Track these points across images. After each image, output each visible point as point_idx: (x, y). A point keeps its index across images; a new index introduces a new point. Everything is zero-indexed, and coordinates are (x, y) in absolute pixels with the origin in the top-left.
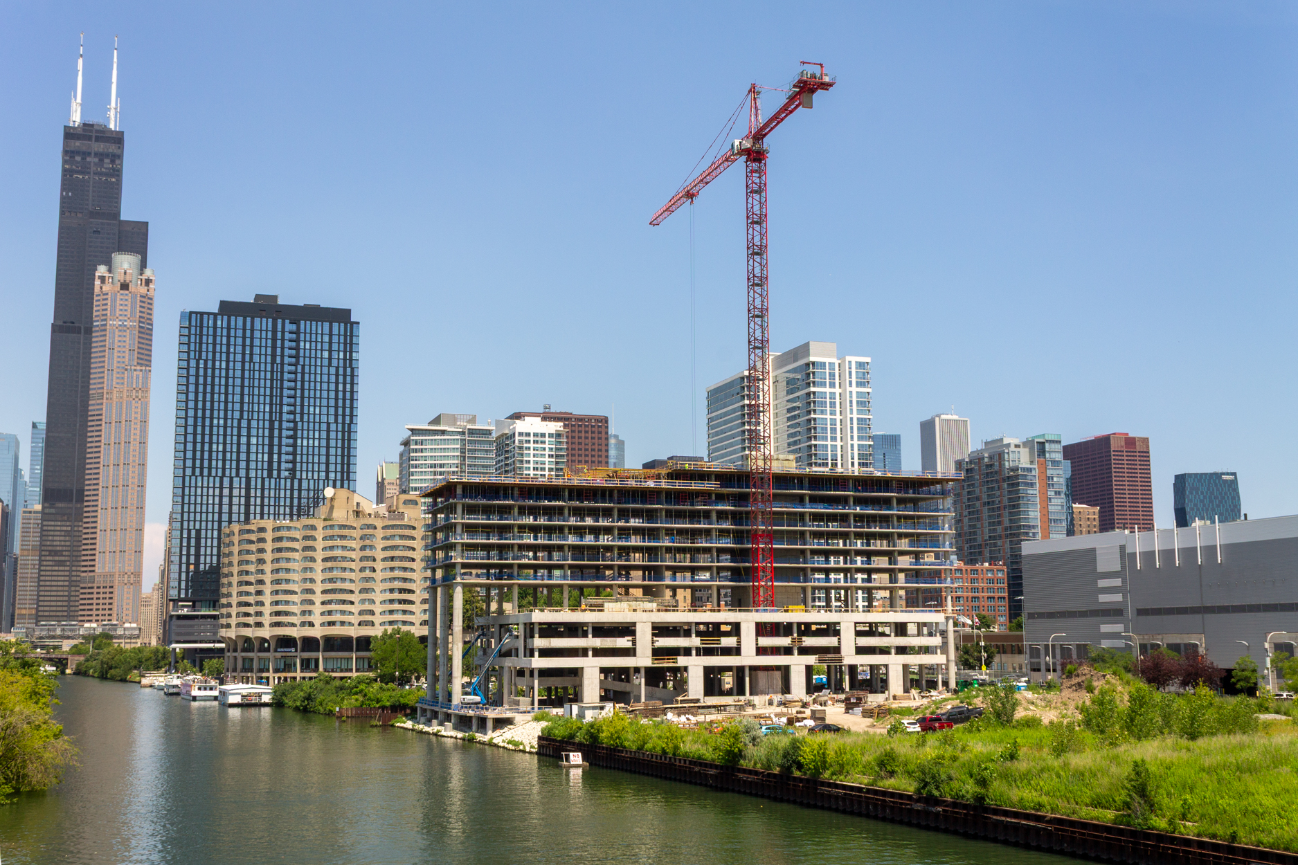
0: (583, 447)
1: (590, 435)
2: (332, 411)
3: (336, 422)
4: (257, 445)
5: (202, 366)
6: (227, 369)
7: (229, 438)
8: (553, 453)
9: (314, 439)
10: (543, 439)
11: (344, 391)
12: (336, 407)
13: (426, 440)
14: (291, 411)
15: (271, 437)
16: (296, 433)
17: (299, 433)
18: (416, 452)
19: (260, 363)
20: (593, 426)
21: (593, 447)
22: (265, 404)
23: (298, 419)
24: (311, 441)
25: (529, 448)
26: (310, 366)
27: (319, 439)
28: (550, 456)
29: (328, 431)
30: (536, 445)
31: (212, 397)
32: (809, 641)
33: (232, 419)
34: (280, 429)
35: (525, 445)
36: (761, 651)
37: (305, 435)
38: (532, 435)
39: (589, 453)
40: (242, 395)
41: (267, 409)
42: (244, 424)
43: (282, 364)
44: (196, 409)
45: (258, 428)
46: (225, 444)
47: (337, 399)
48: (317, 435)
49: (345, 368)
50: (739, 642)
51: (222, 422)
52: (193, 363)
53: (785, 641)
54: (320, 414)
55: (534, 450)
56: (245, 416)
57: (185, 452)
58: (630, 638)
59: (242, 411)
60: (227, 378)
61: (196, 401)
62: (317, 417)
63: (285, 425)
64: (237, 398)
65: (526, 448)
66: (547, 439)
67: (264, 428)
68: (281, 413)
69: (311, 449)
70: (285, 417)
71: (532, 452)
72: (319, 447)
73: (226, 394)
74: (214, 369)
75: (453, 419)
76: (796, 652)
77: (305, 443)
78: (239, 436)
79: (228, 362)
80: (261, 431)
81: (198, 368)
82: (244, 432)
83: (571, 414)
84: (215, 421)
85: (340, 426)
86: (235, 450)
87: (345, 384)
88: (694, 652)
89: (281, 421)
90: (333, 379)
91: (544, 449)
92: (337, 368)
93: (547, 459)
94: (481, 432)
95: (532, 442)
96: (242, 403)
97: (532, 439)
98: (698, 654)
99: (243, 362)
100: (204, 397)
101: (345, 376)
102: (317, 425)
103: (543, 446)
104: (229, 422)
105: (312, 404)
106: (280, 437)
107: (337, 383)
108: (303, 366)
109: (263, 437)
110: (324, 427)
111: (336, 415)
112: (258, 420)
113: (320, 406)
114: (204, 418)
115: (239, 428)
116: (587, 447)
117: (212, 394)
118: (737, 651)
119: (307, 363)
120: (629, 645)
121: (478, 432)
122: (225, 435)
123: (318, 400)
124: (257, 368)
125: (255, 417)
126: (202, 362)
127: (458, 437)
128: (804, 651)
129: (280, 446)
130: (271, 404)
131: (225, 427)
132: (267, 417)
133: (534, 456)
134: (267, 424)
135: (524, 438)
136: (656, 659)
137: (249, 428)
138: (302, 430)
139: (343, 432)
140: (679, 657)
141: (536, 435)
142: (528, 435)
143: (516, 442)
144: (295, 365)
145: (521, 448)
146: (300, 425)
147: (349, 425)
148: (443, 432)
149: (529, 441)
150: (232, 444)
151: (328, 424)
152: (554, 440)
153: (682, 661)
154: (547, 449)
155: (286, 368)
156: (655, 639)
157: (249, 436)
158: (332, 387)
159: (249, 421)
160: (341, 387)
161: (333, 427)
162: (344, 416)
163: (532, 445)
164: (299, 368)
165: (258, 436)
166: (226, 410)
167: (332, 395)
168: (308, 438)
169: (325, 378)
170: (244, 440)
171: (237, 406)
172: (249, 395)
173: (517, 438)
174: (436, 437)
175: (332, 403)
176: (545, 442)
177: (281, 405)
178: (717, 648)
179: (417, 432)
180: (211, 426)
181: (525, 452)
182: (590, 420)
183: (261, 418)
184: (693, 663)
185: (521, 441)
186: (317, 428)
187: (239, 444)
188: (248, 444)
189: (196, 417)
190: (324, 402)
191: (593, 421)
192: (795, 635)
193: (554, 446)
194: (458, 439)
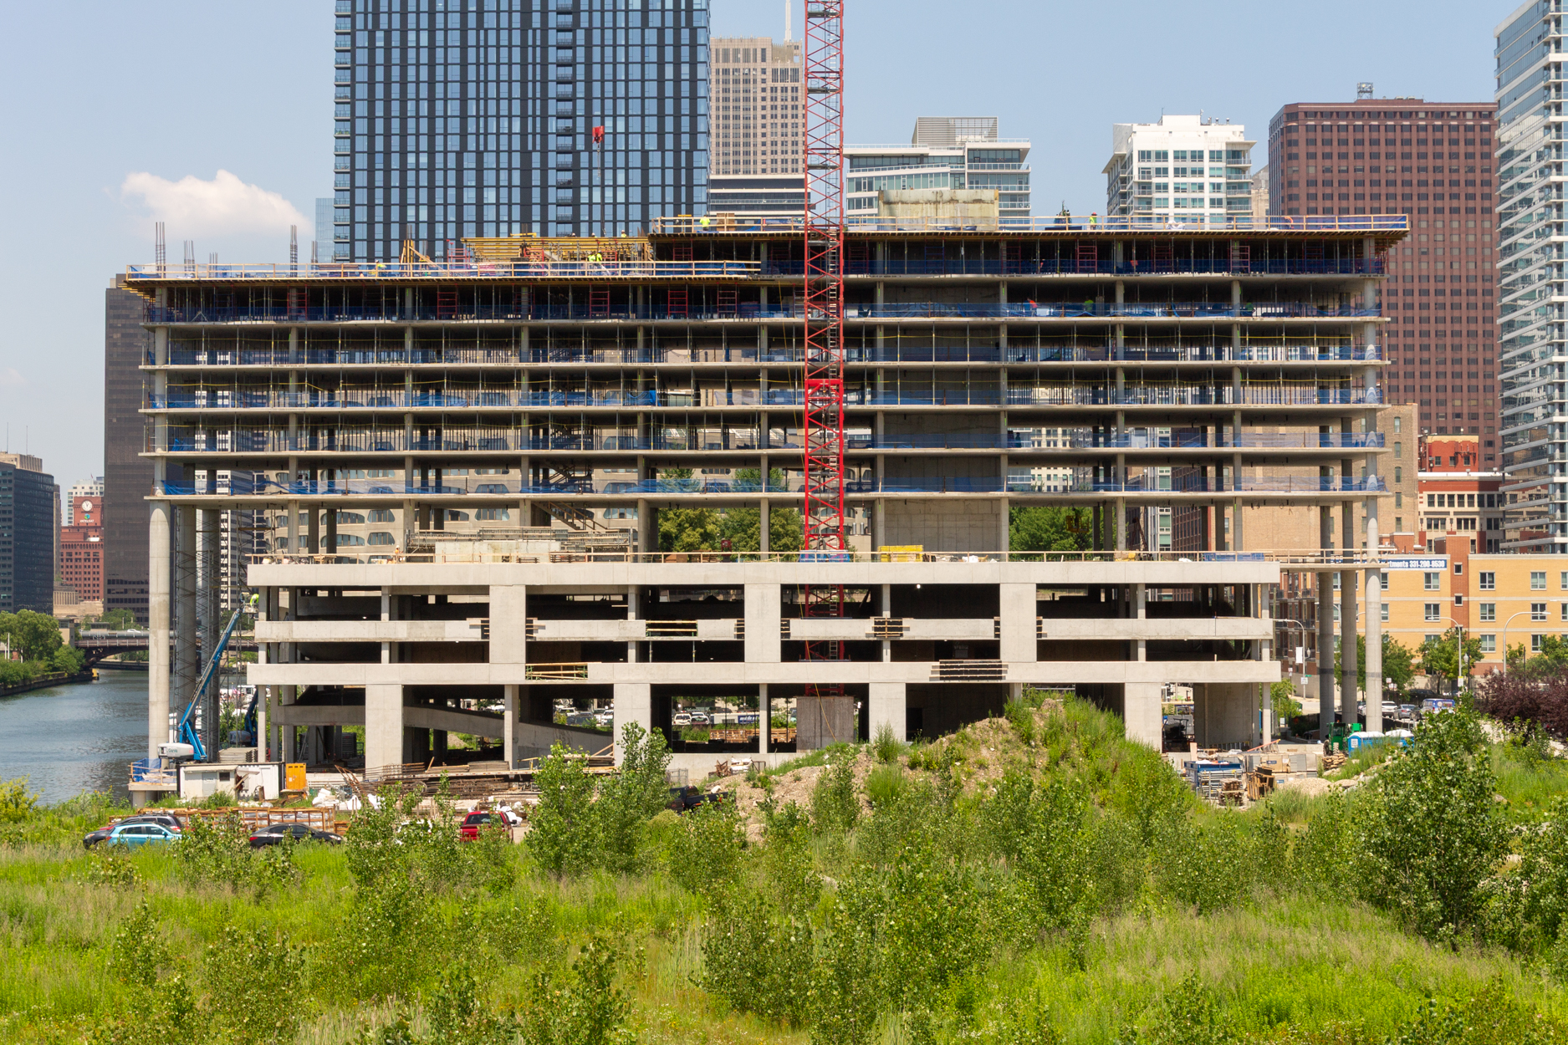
0: (1446, 176)
1: (1462, 149)
2: (652, 124)
3: (661, 147)
4: (498, 204)
5: (380, 43)
6: (432, 47)
7: (439, 193)
8: (1222, 195)
9: (615, 186)
10: (1197, 165)
11: (677, 80)
12: (661, 116)
13: (878, 178)
14: (567, 129)
15: (526, 187)
16: (577, 177)
17: (584, 175)
18: (859, 207)
19: (498, 29)
20: (1467, 128)
21: (1470, 176)
22: (510, 117)
23: (580, 146)
24: (609, 193)
25: (1165, 187)
26: (603, 29)
27: (627, 186)
28: (1215, 203)
29: (645, 169)
30: (1180, 180)
31: (403, 108)
32: (918, 629)
33: (445, 152)
34: (544, 170)
35: (1155, 180)
36: (793, 651)
37: (597, 180)
38: (1171, 156)
39: (1462, 190)
40: (464, 100)
41: (516, 127)
42: (470, 161)
43: (545, 29)
44: (371, 135)
45: (498, 170)
46: (431, 205)
47: (661, 98)
48: (621, 180)
49: (677, 30)
50: (740, 629)
51: (424, 159)
52: (362, 39)
53: (860, 629)
54: (627, 133)
55: (1177, 189)
56: (472, 145)
57: (352, 224)
58: (477, 621)
59: (464, 135)
60: (432, 65)
61: (371, 118)
62: (621, 139)
63: (552, 160)
64: (454, 108)
65: (1158, 187)
66: (1206, 164)
67: (510, 169)
68: (545, 134)
69: (609, 210)
70: (553, 142)
71: (1171, 195)
72: (627, 204)
73: (432, 100)
74: (404, 48)
75: (946, 129)
76: (887, 653)
77: (597, 198)
78: (460, 187)
79: (432, 31)
80: (504, 175)
81: (372, 49)
82: (470, 178)
83: (1420, 102)
84: (411, 159)
85: (669, 157)
86: (452, 217)
87: (677, 64)
88: (632, 653)
89: (544, 152)
90: (652, 54)
91: (1201, 187)
92: (661, 31)
93: (1207, 210)
94: (992, 156)
95: (1171, 172)
96: (464, 117)
97: (1171, 164)
98: (642, 657)
99: (464, 30)
100: (387, 109)
101: (677, 46)
102: (621, 157)
103: (1197, 180)
104: (439, 158)
105: (609, 110)
106: (544, 187)
107: (661, 64)
108: (589, 31)
109: (510, 187)
110: (636, 160)
111: (661, 134)
112: (498, 152)
113: (627, 116)
114: (387, 153)
115: (460, 170)
116: (1455, 177)
117: (403, 101)
118: (732, 651)
119: (597, 23)
120: (475, 636)
121: (1000, 156)
122: (431, 188)
123: (621, 104)
124: (492, 40)
125: (492, 146)
126: (380, 35)
127: (947, 169)
128: (907, 651)
129: (544, 205)
130: (524, 117)
131: (431, 170)
132: (516, 145)
133: (1177, 204)
134: (516, 160)
135: (1153, 164)
136: (536, 669)
137: (480, 170)
138: (591, 169)
139: (677, 169)
140: (590, 664)
141: (1180, 155)
142: (1161, 156)
143: (1136, 172)
144: (572, 30)
145: (1145, 187)
146: (584, 157)
147: (690, 153)
148: (921, 159)
149: (1166, 171)
150: (445, 205)
151: (645, 153)
152: (1223, 164)
153: (597, 672)
154: (1207, 188)
155: (553, 37)
156: (536, 622)
157: (480, 188)
158: (652, 72)
159: (479, 155)
160: (669, 72)
161: (655, 159)
162: (677, 134)
163: (1171, 180)
164: (581, 34)
165: (498, 187)
166: (432, 135)
167: (652, 89)
168: (603, 187)
169: (635, 54)
170: (470, 196)
171: (454, 125)
172: (478, 99)
173: (1136, 165)
174: (901, 172)
175: (652, 107)
176: (1201, 172)
177: (545, 117)
178: (690, 643)
179: (863, 161)
180: (403, 170)
181: (1156, 195)
182: (1461, 114)
183: (504, 146)
184: (626, 678)
185: (1145, 172)
186: (621, 162)
187: (460, 205)
188: (480, 204)
189: (371, 153)
190: (635, 108)
191: (1469, 115)
192: (886, 614)
193: (1223, 180)
194: (945, 174)
